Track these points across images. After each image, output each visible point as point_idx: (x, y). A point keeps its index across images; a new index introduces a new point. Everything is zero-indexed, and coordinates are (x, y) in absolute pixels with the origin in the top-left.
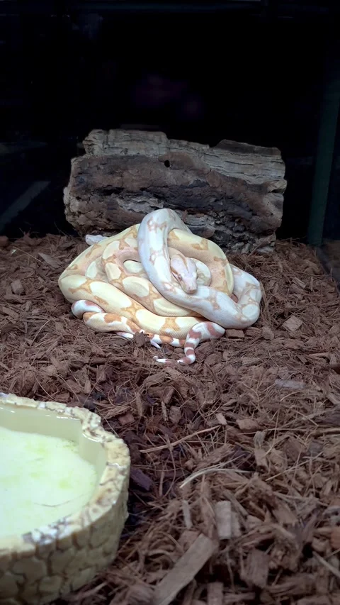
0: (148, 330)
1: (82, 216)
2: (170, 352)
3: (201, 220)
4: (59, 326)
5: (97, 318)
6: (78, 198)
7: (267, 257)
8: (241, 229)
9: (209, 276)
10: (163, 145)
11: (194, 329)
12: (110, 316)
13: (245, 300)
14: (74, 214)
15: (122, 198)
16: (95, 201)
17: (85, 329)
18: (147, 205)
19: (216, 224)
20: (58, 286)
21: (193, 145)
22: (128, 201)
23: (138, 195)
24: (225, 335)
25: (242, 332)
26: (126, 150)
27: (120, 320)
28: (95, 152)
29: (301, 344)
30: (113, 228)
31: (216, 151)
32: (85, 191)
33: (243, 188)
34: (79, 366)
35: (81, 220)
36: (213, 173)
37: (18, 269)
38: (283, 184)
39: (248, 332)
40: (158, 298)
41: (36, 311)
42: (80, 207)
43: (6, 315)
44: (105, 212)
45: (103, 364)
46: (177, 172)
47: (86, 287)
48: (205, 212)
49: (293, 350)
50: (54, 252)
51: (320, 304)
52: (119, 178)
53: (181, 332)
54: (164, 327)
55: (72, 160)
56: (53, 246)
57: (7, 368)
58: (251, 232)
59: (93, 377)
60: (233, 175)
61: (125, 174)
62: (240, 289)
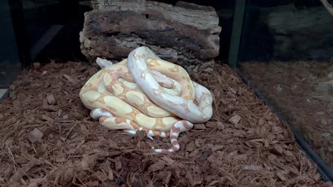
0: (144, 128)
1: (92, 50)
2: (161, 143)
3: (168, 52)
4: (83, 127)
5: (109, 121)
6: (90, 39)
7: (210, 74)
8: (194, 57)
9: (180, 90)
10: (143, 4)
11: (175, 125)
12: (119, 119)
13: (203, 104)
14: (87, 49)
15: (118, 38)
16: (101, 40)
17: (102, 129)
18: (135, 42)
19: (178, 54)
20: (79, 97)
21: (162, 4)
22: (122, 41)
23: (129, 37)
24: (193, 128)
25: (203, 125)
26: (120, 7)
27: (125, 122)
28: (100, 9)
29: (244, 133)
30: (112, 57)
31: (176, 9)
32: (93, 34)
33: (195, 32)
34: (102, 159)
35: (92, 53)
36: (176, 22)
37: (50, 86)
38: (219, 29)
39: (208, 125)
40: (150, 105)
41: (66, 117)
42: (91, 45)
43: (45, 120)
44: (108, 48)
45: (119, 155)
46: (154, 22)
47: (101, 99)
48: (170, 46)
49: (239, 137)
50: (73, 74)
51: (246, 103)
52: (117, 25)
53: (167, 128)
54: (155, 125)
55: (85, 14)
56: (72, 70)
57: (50, 164)
58: (200, 59)
59: (113, 166)
60: (189, 23)
61: (121, 23)
62: (199, 97)
